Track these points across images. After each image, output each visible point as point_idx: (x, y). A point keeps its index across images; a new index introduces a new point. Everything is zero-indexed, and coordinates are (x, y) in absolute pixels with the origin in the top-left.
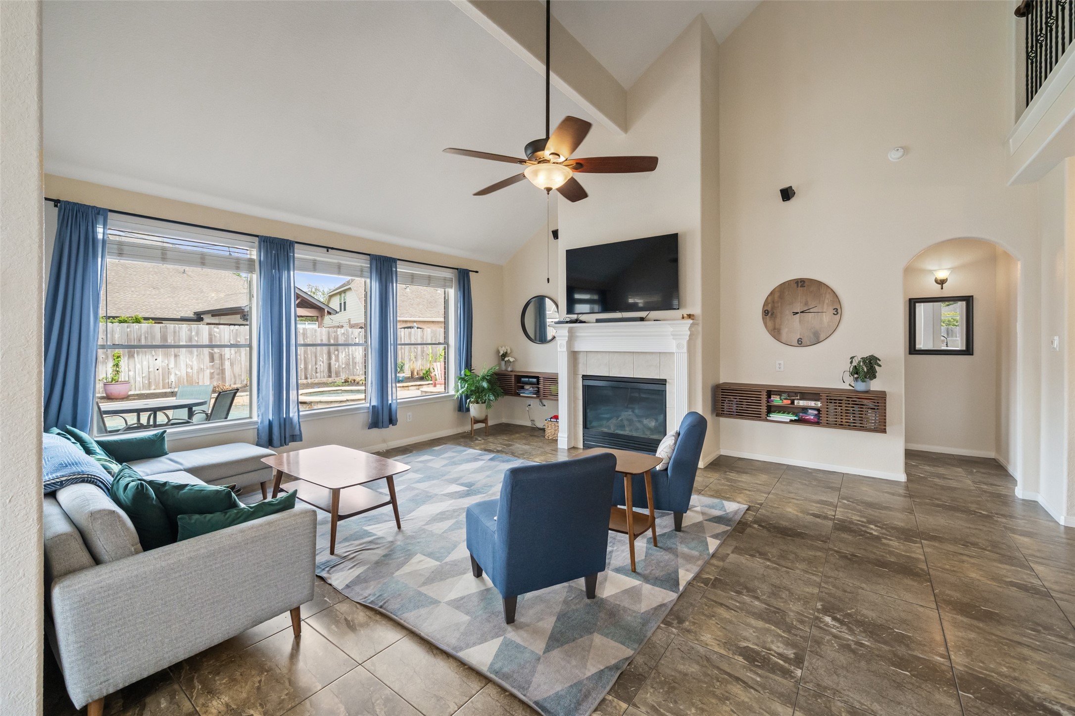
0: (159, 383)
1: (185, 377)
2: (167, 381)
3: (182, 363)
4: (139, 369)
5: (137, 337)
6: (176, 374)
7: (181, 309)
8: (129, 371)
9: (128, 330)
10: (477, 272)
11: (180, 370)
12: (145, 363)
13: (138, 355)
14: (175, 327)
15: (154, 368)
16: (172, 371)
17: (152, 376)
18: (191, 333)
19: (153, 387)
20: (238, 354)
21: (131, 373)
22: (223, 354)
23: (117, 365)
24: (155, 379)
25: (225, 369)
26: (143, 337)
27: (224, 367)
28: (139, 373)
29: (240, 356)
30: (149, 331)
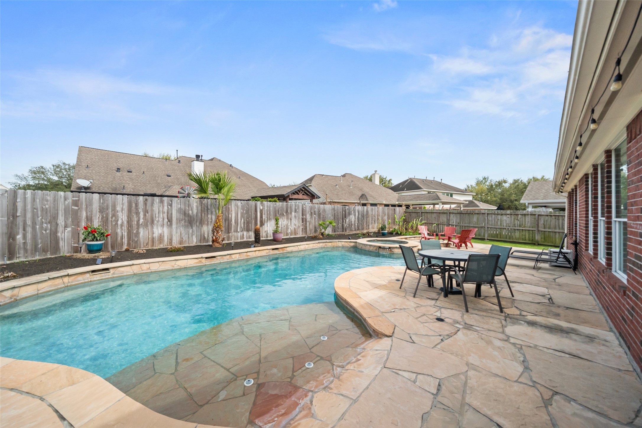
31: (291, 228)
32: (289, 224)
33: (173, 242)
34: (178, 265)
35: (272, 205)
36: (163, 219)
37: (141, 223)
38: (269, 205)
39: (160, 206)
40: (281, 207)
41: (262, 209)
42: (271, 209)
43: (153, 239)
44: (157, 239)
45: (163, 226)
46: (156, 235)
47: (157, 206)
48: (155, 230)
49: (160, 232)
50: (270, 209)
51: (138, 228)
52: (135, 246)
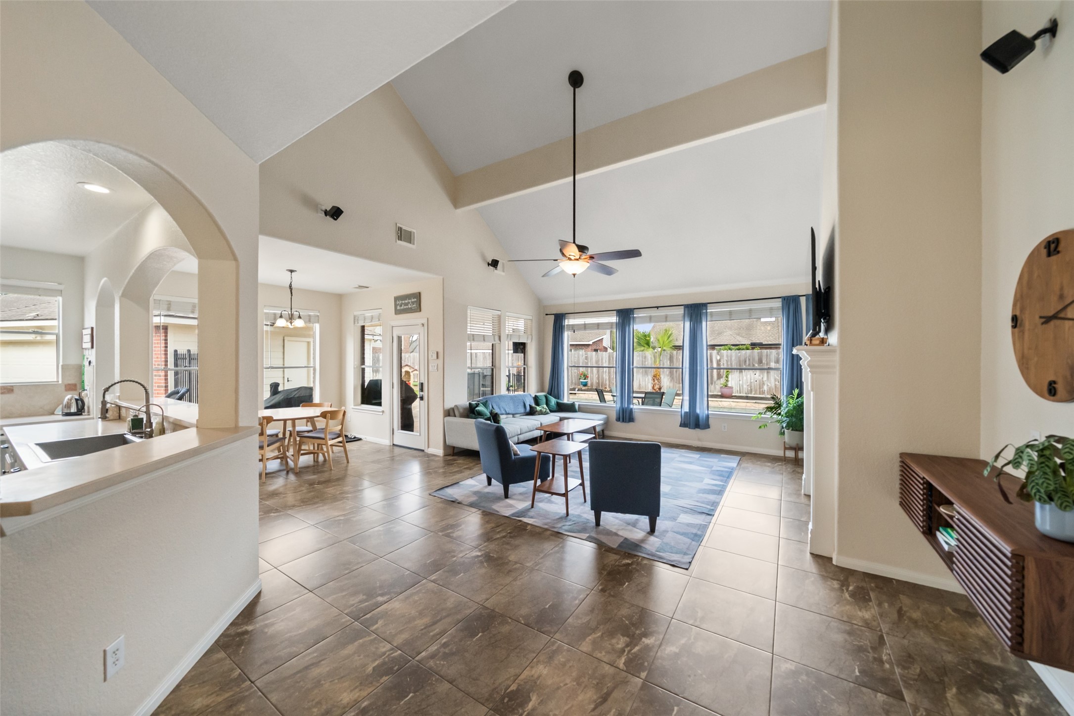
0: (757, 390)
1: (774, 388)
2: (762, 390)
3: (772, 377)
4: (745, 380)
6: (768, 385)
8: (740, 381)
9: (739, 354)
11: (770, 383)
12: (749, 376)
14: (767, 352)
15: (754, 380)
16: (766, 383)
17: (753, 385)
18: (779, 356)
19: (753, 393)
21: (741, 382)
26: (747, 359)
28: (745, 383)
31: (769, 384)
32: (765, 379)
35: (734, 354)
38: (729, 354)
40: (750, 356)
41: (720, 360)
42: (733, 358)
50: (731, 359)
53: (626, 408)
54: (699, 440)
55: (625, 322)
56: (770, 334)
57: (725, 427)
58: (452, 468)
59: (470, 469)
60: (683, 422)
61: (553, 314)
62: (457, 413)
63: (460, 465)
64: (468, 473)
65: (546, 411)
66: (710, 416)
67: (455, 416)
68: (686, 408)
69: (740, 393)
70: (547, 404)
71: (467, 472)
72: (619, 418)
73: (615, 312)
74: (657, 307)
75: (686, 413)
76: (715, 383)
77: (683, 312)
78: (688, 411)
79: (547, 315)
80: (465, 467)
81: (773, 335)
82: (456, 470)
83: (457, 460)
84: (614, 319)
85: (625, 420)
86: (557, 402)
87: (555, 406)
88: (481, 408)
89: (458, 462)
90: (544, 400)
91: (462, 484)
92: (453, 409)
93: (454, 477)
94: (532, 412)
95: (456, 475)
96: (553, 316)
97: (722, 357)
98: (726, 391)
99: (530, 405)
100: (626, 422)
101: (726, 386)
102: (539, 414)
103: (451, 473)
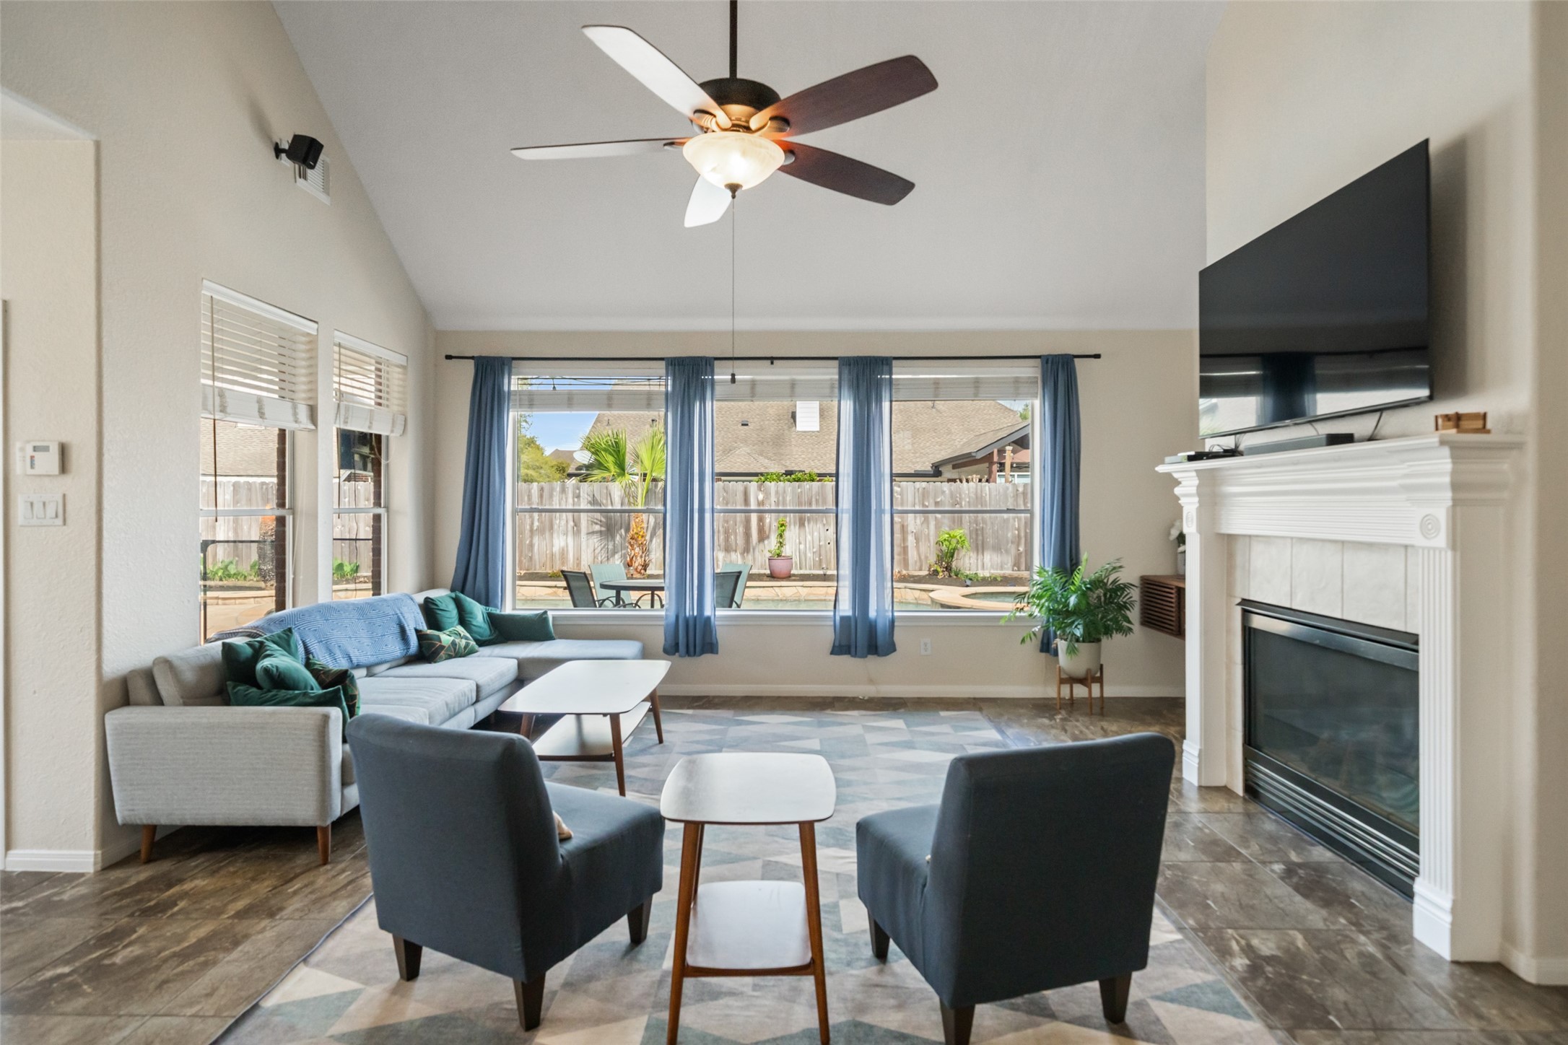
0: (830, 562)
4: (809, 542)
5: (808, 499)
7: (918, 460)
8: (800, 543)
9: (799, 490)
10: (1097, 356)
12: (816, 534)
13: (809, 523)
15: (825, 541)
20: (925, 525)
21: (802, 547)
22: (905, 524)
23: (781, 536)
24: (826, 556)
25: (907, 547)
27: (906, 545)
28: (810, 547)
29: (928, 528)
30: (820, 491)
33: (583, 563)
34: (523, 595)
35: (789, 490)
36: (567, 521)
37: (535, 528)
39: (562, 499)
41: (763, 501)
43: (552, 555)
44: (557, 557)
45: (566, 534)
46: (556, 549)
47: (558, 498)
48: (556, 541)
49: (563, 544)
50: (784, 500)
51: (532, 537)
52: (528, 566)
53: (695, 618)
54: (871, 681)
55: (692, 393)
56: (815, 455)
57: (926, 645)
58: (174, 929)
59: (272, 915)
60: (837, 644)
61: (472, 358)
62: (166, 687)
63: (208, 904)
64: (269, 934)
65: (467, 644)
66: (896, 624)
67: (159, 701)
68: (846, 608)
69: (801, 569)
70: (464, 620)
71: (265, 935)
72: (677, 645)
73: (663, 364)
74: (772, 359)
75: (842, 618)
76: (754, 549)
77: (837, 377)
78: (849, 613)
79: (449, 357)
80: (241, 905)
81: (819, 458)
82: (202, 932)
83: (180, 881)
84: (660, 383)
85: (692, 649)
86: (490, 615)
87: (485, 626)
88: (278, 660)
89: (187, 886)
90: (453, 612)
91: (277, 1010)
92: (148, 676)
93: (213, 974)
94: (426, 653)
95: (215, 962)
96: (472, 362)
97: (767, 495)
98: (780, 566)
99: (417, 631)
100: (695, 654)
101: (779, 555)
102: (450, 657)
103: (184, 956)
